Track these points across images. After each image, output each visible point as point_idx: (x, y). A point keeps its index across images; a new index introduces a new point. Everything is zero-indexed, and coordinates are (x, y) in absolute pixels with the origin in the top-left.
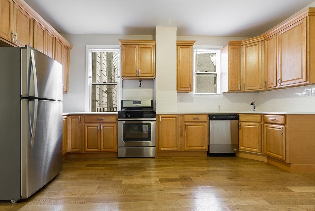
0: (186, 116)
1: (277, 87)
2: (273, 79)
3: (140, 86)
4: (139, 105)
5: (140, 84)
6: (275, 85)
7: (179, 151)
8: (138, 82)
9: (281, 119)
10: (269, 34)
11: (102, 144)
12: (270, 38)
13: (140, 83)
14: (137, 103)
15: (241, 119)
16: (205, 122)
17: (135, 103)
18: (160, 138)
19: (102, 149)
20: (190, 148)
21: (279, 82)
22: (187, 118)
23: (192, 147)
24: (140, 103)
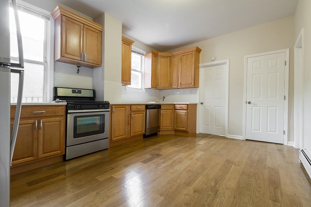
0: (132, 107)
1: (178, 88)
2: (176, 82)
3: (78, 73)
4: (79, 95)
5: (78, 71)
6: (177, 86)
7: (127, 138)
8: (75, 67)
9: (185, 107)
10: (174, 53)
11: (41, 148)
12: (175, 56)
13: (78, 69)
14: (77, 93)
15: (162, 108)
16: (143, 111)
17: (74, 91)
18: (112, 128)
19: (41, 155)
20: (134, 134)
21: (179, 85)
22: (134, 108)
23: (136, 132)
24: (80, 92)
